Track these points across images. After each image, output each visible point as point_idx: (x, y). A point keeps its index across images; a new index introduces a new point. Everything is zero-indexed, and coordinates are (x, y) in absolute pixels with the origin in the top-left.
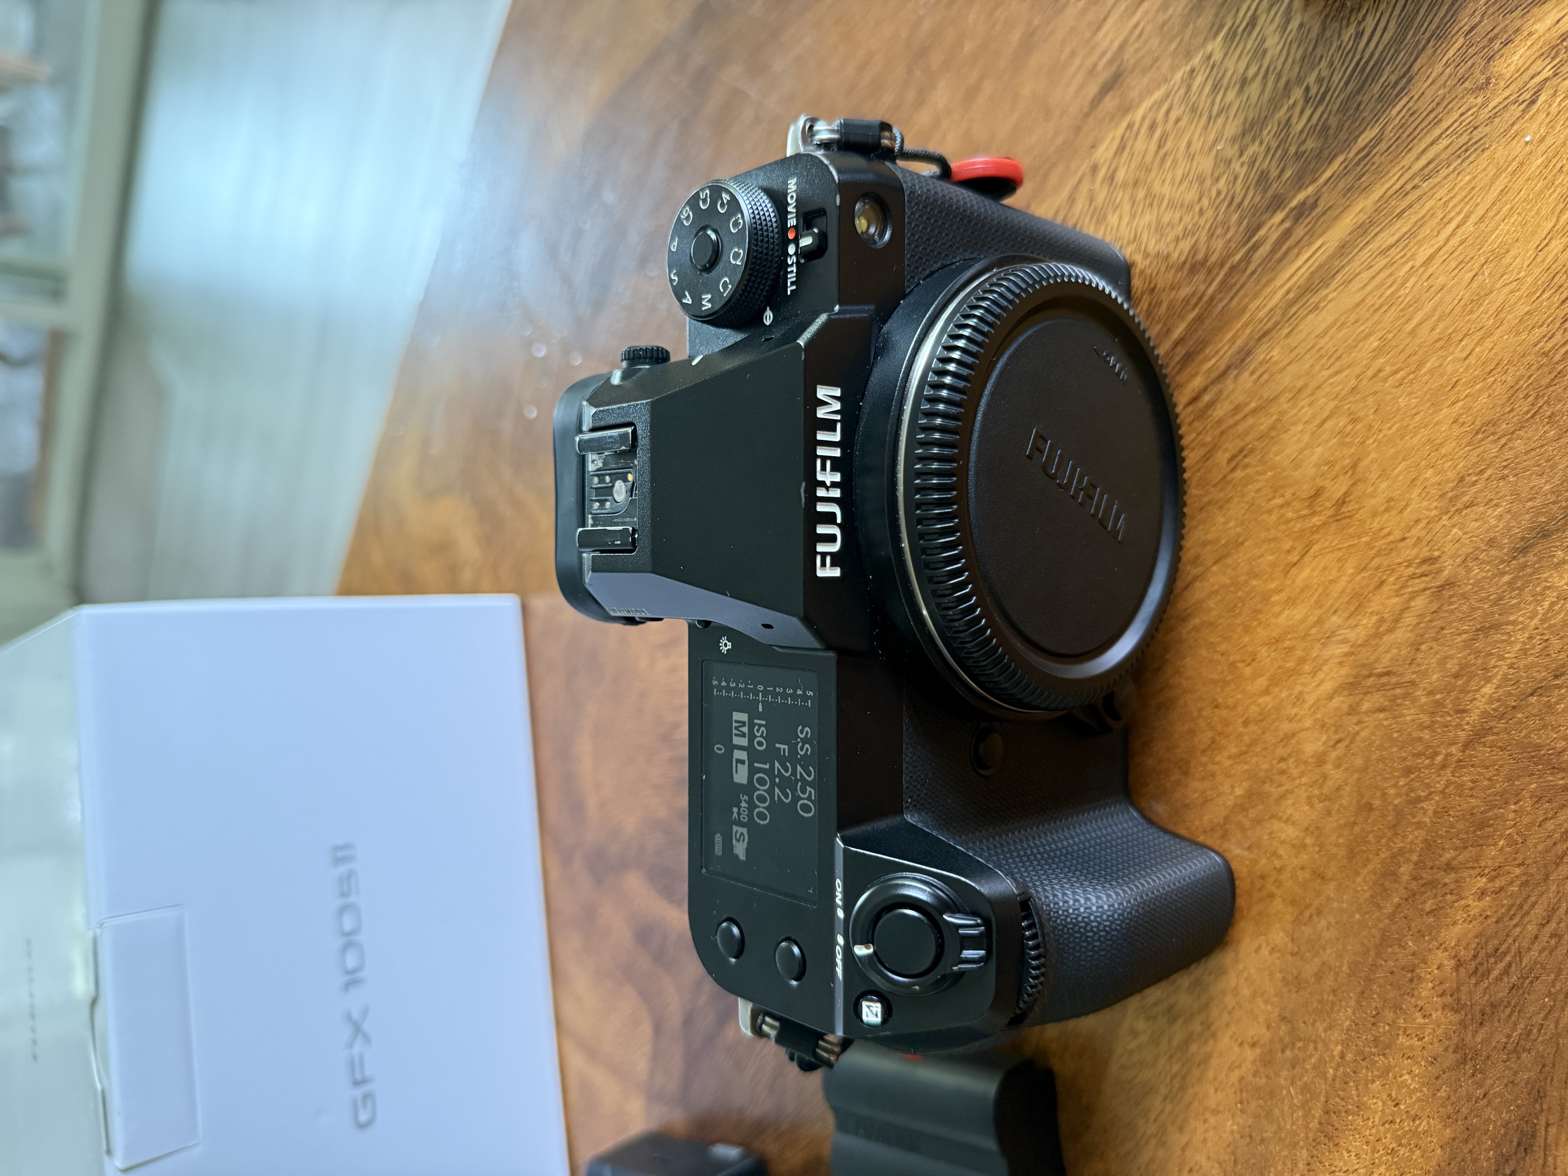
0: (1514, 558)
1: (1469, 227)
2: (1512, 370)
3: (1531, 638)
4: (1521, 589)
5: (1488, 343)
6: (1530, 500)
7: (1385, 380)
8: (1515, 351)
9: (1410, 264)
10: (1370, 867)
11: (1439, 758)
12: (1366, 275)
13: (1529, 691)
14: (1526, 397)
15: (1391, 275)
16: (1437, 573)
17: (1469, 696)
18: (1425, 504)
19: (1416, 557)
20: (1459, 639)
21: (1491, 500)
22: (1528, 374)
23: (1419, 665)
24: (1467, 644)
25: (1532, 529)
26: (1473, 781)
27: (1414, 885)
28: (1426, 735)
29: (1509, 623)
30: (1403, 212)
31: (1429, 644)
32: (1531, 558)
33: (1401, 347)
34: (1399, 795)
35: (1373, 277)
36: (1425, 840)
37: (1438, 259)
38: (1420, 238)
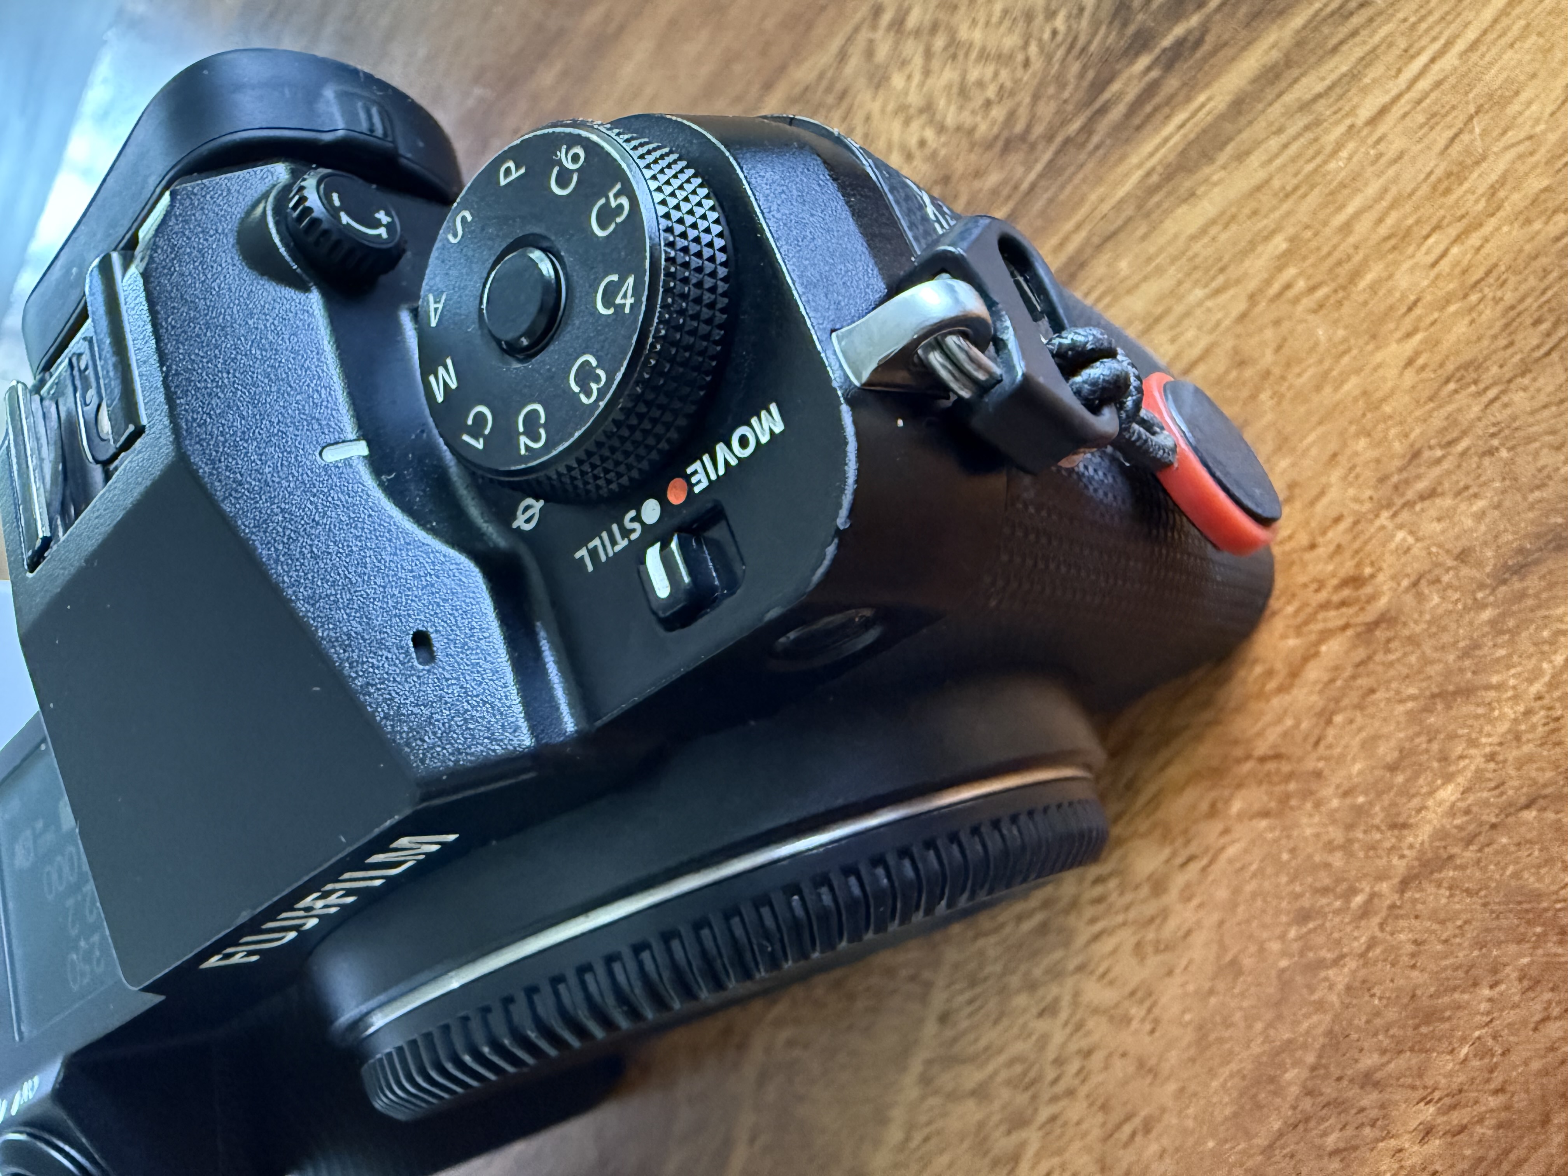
0: (1504, 582)
1: (1450, 60)
2: (1513, 280)
3: (1528, 713)
4: (1514, 633)
5: (1474, 239)
6: (1538, 487)
7: (1296, 300)
8: (1521, 251)
9: (1348, 122)
10: (1234, 1066)
11: (1359, 900)
12: (1274, 143)
13: (1523, 800)
14: (1537, 322)
15: (1316, 140)
16: (1368, 602)
17: (1416, 802)
18: (1351, 492)
19: (1333, 575)
20: (1400, 709)
21: (1467, 488)
22: (1543, 286)
23: (1330, 747)
24: (1413, 717)
25: (1538, 536)
26: (1416, 942)
27: (1307, 1104)
28: (1337, 860)
29: (1488, 687)
30: (1342, 43)
31: (1349, 714)
32: (1533, 582)
33: (1325, 250)
34: (1284, 954)
35: (1286, 146)
36: (1329, 1033)
37: (1397, 111)
38: (1367, 80)
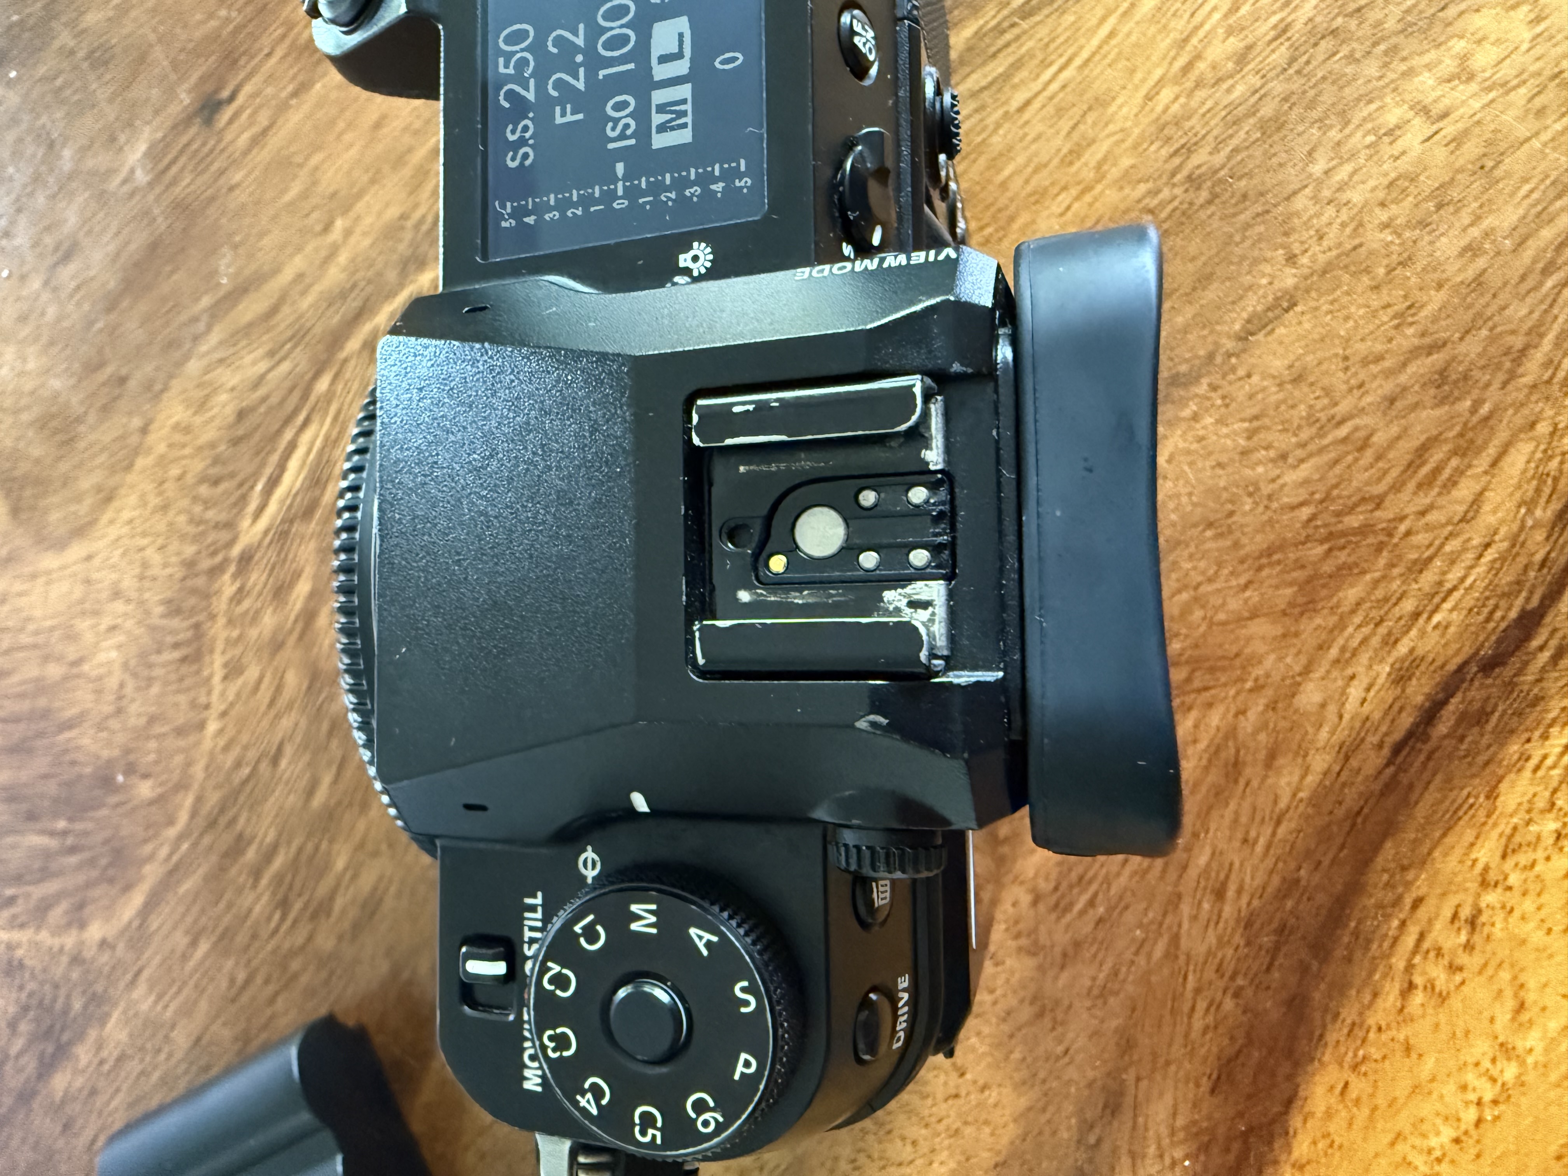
37: (1036, 104)
38: (1016, 80)
